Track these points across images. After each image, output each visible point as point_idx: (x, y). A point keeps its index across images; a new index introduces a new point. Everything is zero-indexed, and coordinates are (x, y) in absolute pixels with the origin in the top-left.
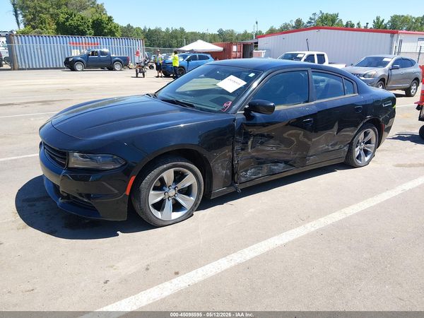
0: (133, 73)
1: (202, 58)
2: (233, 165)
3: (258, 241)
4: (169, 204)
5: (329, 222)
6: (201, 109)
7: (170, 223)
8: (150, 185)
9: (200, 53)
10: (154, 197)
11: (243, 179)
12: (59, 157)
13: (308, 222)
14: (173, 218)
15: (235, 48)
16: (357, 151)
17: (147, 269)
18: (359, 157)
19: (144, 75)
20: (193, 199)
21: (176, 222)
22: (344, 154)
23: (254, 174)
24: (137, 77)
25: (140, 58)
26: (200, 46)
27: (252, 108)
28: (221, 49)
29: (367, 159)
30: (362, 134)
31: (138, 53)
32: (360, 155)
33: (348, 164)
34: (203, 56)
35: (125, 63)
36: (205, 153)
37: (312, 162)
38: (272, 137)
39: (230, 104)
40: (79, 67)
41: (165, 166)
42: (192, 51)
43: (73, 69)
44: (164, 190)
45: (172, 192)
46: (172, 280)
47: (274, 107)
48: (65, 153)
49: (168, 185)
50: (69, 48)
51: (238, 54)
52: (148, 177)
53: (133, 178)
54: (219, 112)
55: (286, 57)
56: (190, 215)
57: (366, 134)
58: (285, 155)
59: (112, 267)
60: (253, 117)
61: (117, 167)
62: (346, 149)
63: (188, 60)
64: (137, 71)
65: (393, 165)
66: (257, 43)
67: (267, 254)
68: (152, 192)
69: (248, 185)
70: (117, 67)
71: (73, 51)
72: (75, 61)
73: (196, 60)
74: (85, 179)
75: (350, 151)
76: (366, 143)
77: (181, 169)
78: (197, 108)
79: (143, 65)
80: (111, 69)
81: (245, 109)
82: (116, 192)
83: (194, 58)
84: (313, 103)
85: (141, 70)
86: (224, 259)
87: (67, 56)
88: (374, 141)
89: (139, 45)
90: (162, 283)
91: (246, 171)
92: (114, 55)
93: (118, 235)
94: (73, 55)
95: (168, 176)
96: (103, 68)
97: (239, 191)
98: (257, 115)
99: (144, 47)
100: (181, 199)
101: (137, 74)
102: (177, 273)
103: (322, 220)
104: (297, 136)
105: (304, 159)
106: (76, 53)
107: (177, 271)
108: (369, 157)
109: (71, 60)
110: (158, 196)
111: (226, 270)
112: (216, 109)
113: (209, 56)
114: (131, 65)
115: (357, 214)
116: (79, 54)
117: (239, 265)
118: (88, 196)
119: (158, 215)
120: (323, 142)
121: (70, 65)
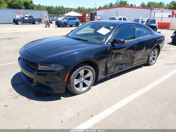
0: (44, 25)
1: (74, 19)
2: (106, 67)
3: (122, 99)
4: (81, 85)
5: (148, 90)
6: (92, 42)
7: (83, 92)
8: (75, 77)
9: (73, 17)
10: (76, 82)
11: (110, 72)
12: (32, 65)
13: (139, 90)
14: (83, 90)
15: (87, 15)
16: (151, 59)
17: (78, 114)
18: (151, 61)
19: (49, 26)
20: (90, 82)
21: (84, 92)
22: (146, 60)
23: (114, 70)
24: (46, 27)
25: (47, 19)
26: (73, 14)
27: (114, 42)
28: (82, 15)
29: (154, 62)
30: (153, 52)
31: (46, 17)
32: (151, 60)
33: (147, 64)
34: (74, 18)
35: (40, 21)
36: (97, 62)
37: (135, 64)
38: (121, 54)
39: (105, 40)
40: (20, 23)
41: (81, 68)
42: (69, 16)
43: (17, 24)
44: (79, 79)
45: (83, 79)
46: (91, 119)
47: (124, 41)
48: (36, 63)
49: (81, 76)
50: (15, 14)
51: (89, 17)
52: (74, 73)
53: (68, 74)
54: (100, 44)
55: (110, 19)
56: (89, 89)
57: (154, 52)
58: (125, 61)
59: (63, 114)
60: (114, 45)
61: (61, 69)
62: (147, 58)
63: (68, 20)
64: (46, 25)
65: (164, 64)
66: (96, 13)
67: (127, 105)
68: (75, 80)
69: (111, 74)
70: (37, 23)
71: (16, 16)
72: (18, 20)
73: (71, 20)
74: (45, 75)
75: (149, 59)
76: (154, 55)
77: (87, 69)
78: (90, 42)
79: (48, 22)
80: (34, 23)
81: (111, 42)
82: (61, 80)
83: (70, 19)
84: (136, 39)
85: (48, 24)
86: (110, 108)
87: (14, 18)
88: (157, 54)
89: (45, 13)
90: (87, 120)
91: (111, 69)
92: (35, 18)
93: (61, 99)
94: (17, 18)
95: (82, 72)
96: (30, 23)
97: (108, 77)
98: (116, 44)
99: (48, 14)
100: (86, 82)
101: (46, 26)
102: (92, 116)
103: (144, 88)
104: (130, 53)
105: (132, 63)
106: (18, 17)
107: (91, 114)
108: (155, 61)
109: (16, 20)
110: (77, 81)
111: (112, 113)
112: (98, 42)
113: (77, 18)
114: (43, 22)
115: (157, 85)
116: (19, 17)
117: (117, 111)
118: (47, 83)
119: (77, 89)
120: (140, 55)
121: (16, 22)
